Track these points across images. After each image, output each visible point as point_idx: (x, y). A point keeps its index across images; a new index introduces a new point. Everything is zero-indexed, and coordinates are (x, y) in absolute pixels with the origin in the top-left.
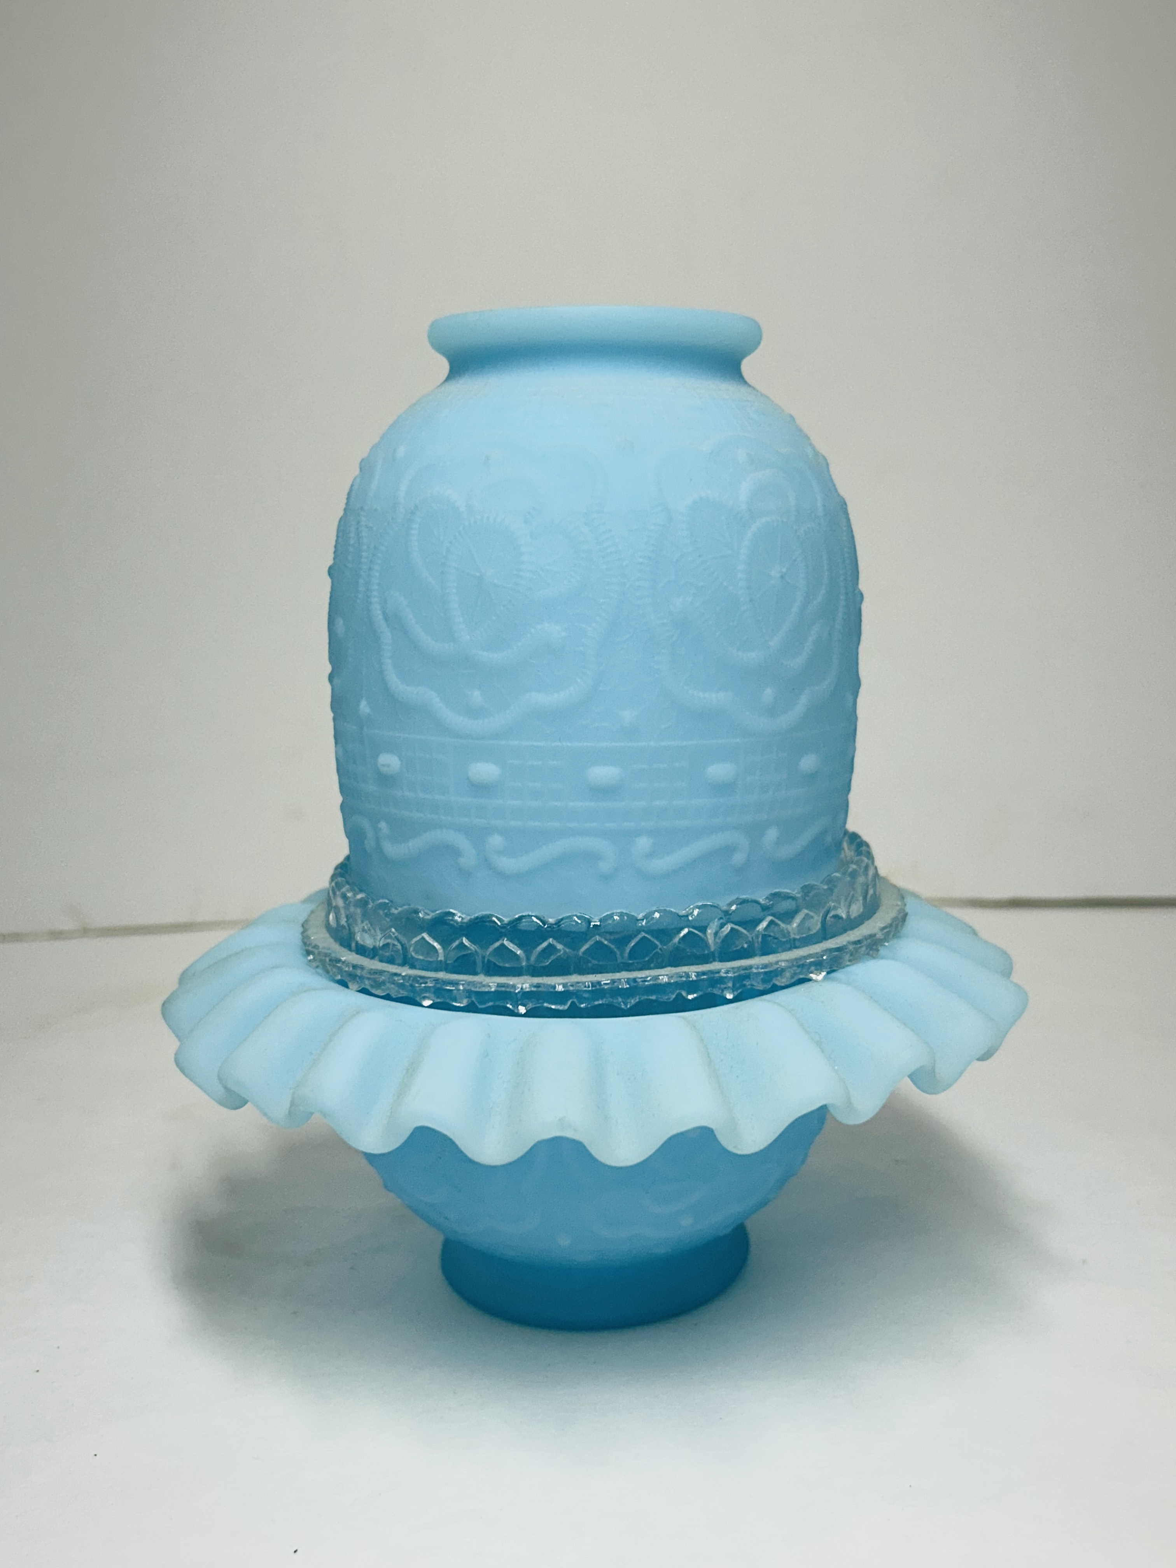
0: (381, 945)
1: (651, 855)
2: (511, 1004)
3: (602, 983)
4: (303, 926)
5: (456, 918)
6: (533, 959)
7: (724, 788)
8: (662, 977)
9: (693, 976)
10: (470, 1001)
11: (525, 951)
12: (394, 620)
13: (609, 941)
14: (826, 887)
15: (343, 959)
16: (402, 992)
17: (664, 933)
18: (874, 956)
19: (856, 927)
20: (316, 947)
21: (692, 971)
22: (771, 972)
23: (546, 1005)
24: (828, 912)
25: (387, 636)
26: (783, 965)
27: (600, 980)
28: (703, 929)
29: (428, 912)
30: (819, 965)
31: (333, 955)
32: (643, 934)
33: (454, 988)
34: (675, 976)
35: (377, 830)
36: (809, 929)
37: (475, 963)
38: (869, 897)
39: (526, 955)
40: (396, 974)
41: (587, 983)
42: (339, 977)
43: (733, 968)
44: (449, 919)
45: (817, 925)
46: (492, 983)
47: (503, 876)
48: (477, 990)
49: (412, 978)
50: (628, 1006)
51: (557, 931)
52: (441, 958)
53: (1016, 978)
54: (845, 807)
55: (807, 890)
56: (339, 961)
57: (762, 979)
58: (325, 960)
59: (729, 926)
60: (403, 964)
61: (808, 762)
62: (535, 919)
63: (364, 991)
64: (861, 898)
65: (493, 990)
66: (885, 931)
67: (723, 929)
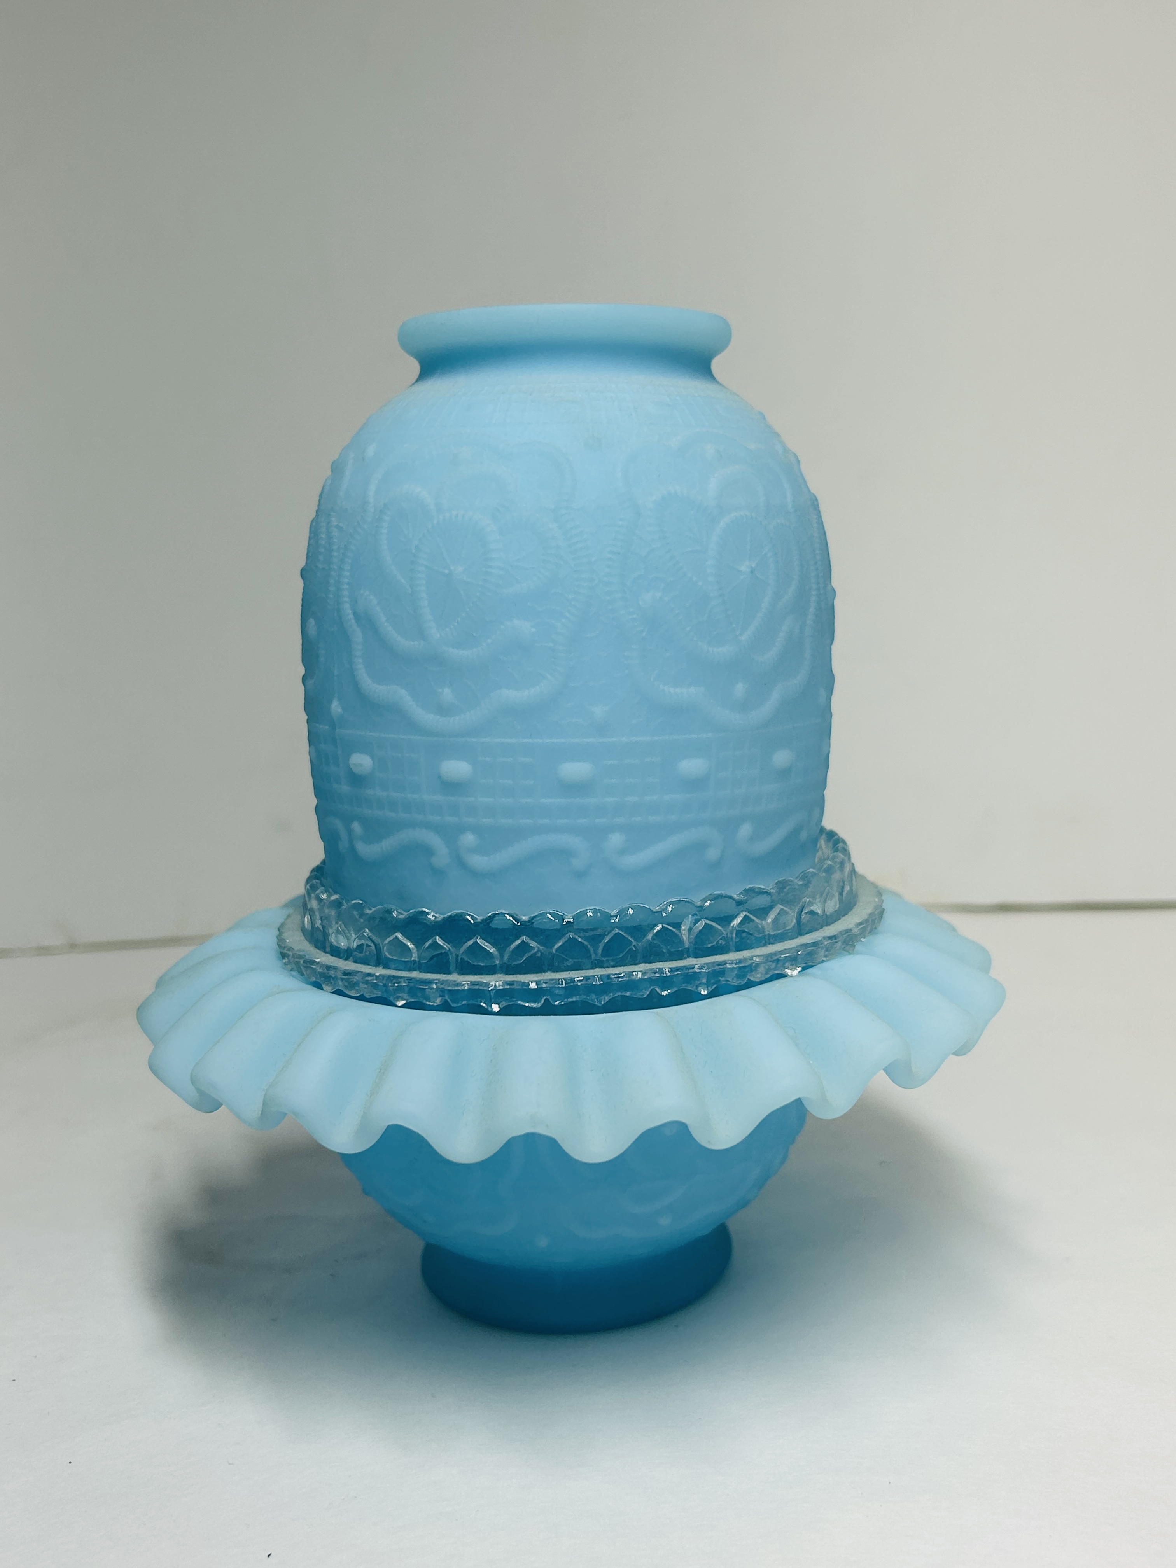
0: (355, 946)
1: (623, 852)
2: (484, 1003)
3: (576, 979)
4: (279, 930)
5: (430, 917)
6: (506, 958)
7: (696, 784)
8: (636, 973)
9: (667, 973)
10: (443, 1000)
11: (498, 950)
12: (366, 621)
13: (586, 939)
14: (801, 883)
15: (318, 960)
16: (375, 992)
17: (638, 930)
18: (850, 952)
19: (832, 923)
20: (290, 949)
21: (667, 967)
22: (744, 967)
23: (519, 1002)
24: (803, 908)
25: (358, 636)
26: (758, 960)
27: (573, 977)
28: (678, 926)
29: (403, 912)
30: (794, 961)
31: (307, 957)
32: (617, 930)
33: (427, 987)
34: (650, 972)
35: (350, 831)
36: (785, 925)
37: (448, 962)
38: (844, 894)
39: (500, 953)
40: (369, 975)
41: (560, 980)
42: (314, 979)
43: (707, 964)
44: (422, 919)
45: (792, 920)
46: (466, 981)
47: (475, 874)
48: (450, 988)
49: (385, 978)
50: (603, 1003)
51: (528, 928)
52: (415, 956)
53: (993, 973)
54: (820, 804)
55: (782, 885)
56: (313, 962)
57: (736, 974)
58: (299, 962)
59: (703, 922)
60: (377, 964)
61: (782, 758)
62: (508, 917)
63: (338, 992)
64: (837, 894)
65: (466, 988)
66: (862, 926)
67: (697, 925)
